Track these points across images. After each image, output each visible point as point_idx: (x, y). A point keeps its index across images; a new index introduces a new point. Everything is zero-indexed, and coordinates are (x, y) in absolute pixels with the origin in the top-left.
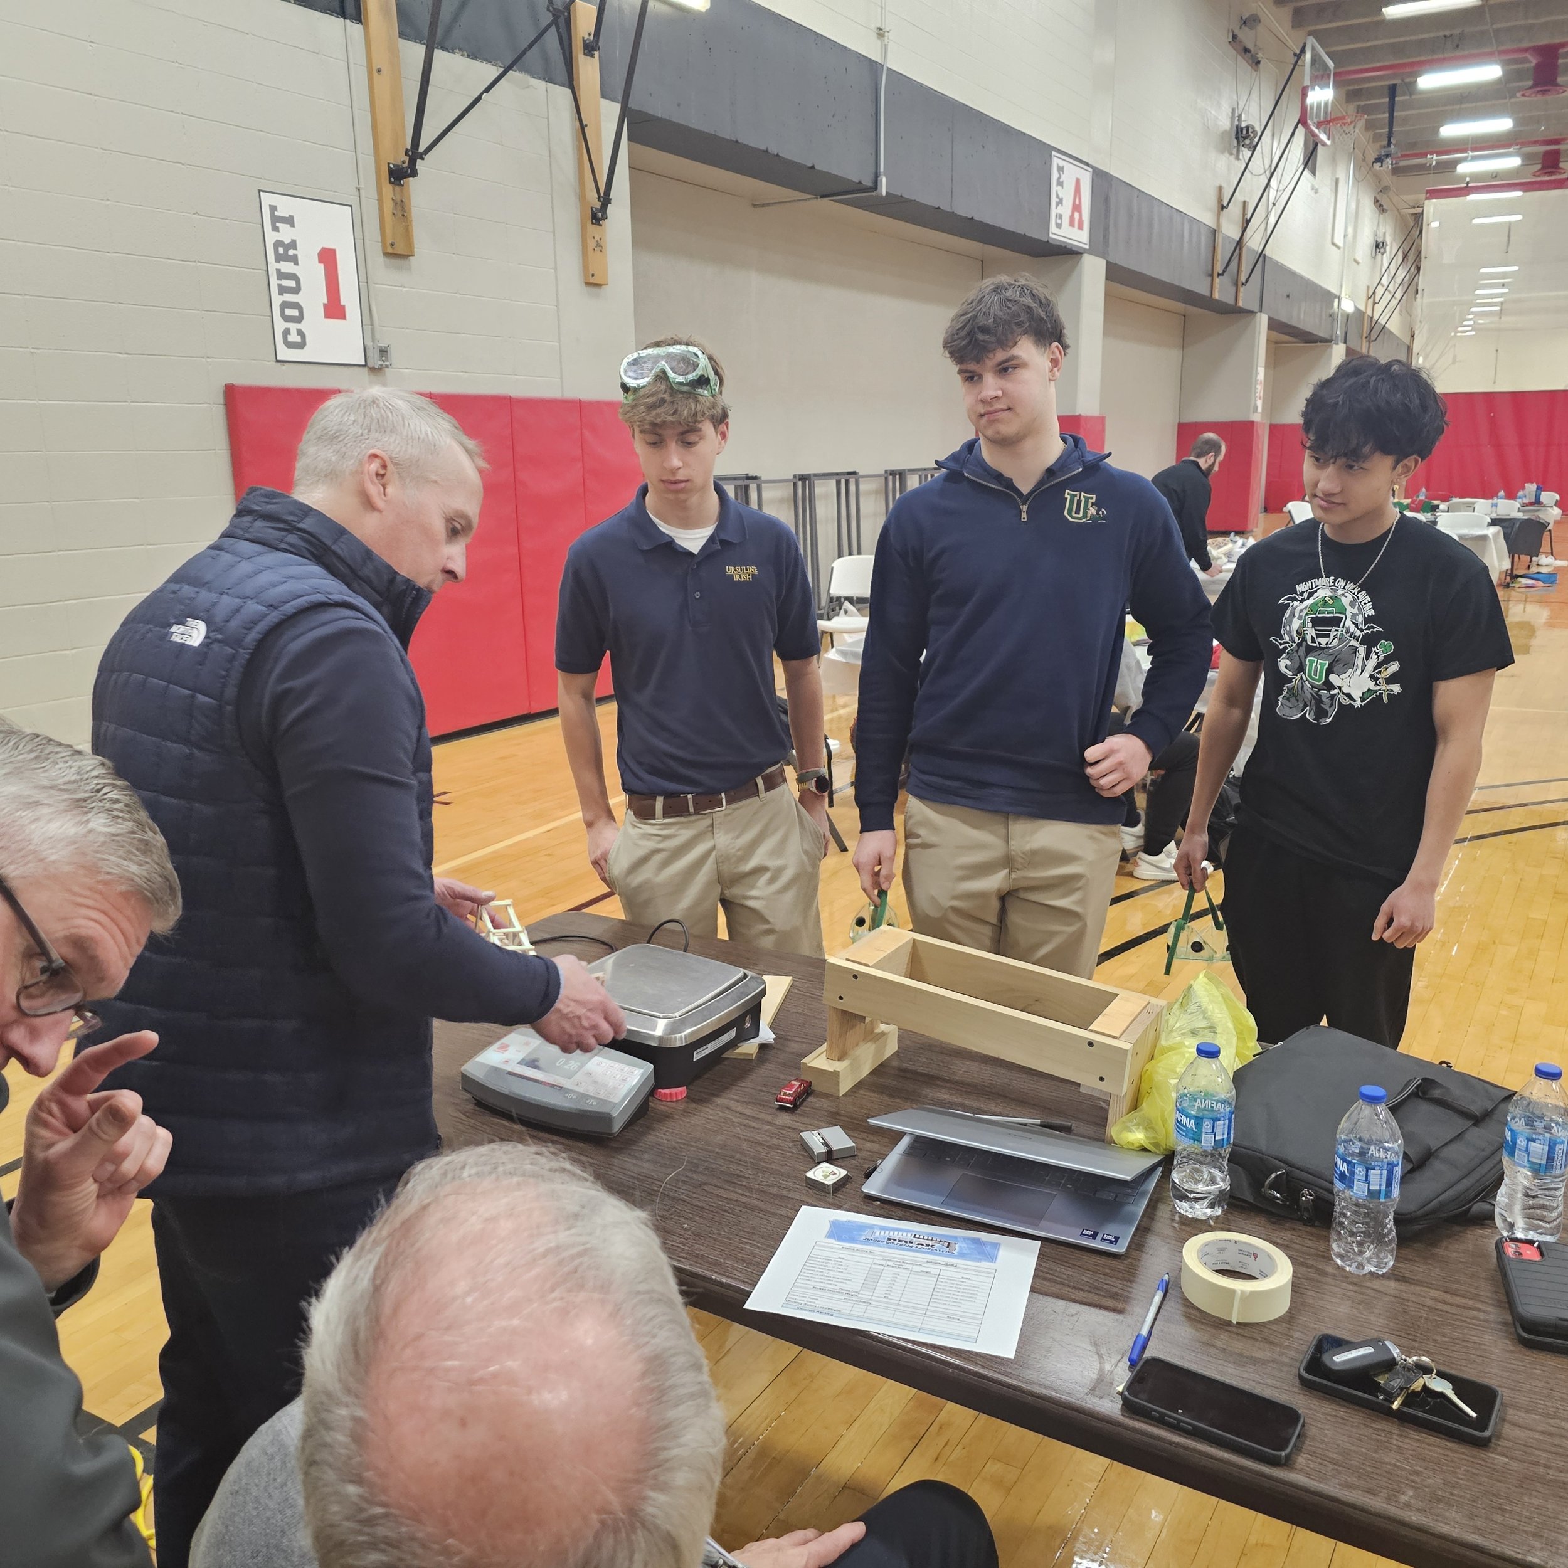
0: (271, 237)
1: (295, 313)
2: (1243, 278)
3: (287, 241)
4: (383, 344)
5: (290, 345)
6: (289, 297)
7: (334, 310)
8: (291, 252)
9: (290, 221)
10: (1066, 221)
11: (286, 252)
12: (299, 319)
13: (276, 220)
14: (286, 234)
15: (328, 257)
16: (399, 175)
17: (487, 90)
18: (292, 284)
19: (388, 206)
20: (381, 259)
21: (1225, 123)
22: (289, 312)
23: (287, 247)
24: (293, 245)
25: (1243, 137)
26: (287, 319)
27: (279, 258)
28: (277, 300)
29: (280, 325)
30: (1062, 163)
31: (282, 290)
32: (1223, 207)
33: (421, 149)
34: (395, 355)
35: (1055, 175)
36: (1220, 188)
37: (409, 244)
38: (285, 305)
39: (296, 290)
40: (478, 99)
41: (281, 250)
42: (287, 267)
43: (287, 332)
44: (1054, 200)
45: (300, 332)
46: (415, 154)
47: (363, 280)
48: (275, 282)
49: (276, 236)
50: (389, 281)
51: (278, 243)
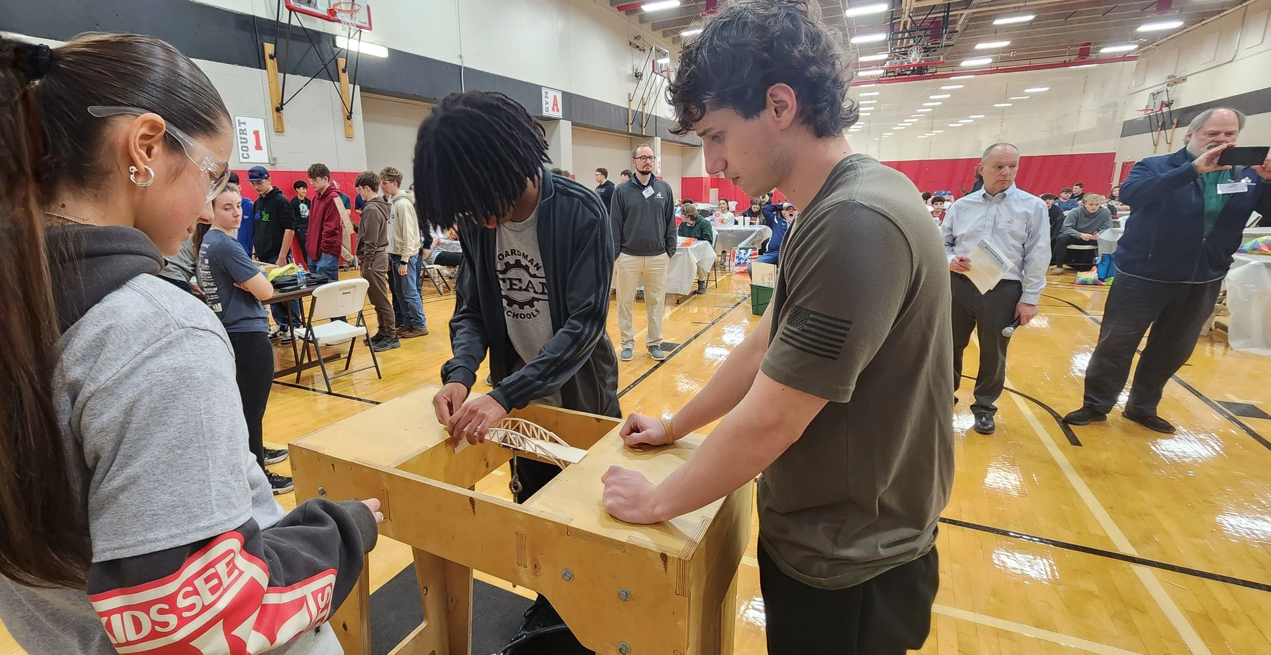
0: (238, 128)
1: (246, 149)
2: (644, 125)
3: (243, 129)
4: (274, 157)
5: (244, 158)
6: (244, 145)
7: (258, 147)
8: (245, 132)
9: (244, 123)
10: (550, 109)
11: (243, 132)
12: (247, 151)
13: (240, 123)
14: (243, 127)
15: (256, 133)
16: (279, 110)
17: (307, 84)
18: (245, 141)
19: (276, 118)
20: (274, 133)
21: (630, 71)
22: (243, 149)
23: (243, 131)
24: (245, 130)
25: (638, 76)
26: (242, 150)
27: (240, 134)
28: (240, 145)
29: (241, 152)
30: (546, 91)
31: (242, 142)
32: (630, 101)
33: (284, 103)
34: (278, 160)
35: (544, 95)
36: (629, 94)
37: (283, 129)
38: (242, 147)
39: (246, 143)
40: (304, 87)
41: (241, 132)
42: (243, 136)
43: (243, 154)
44: (544, 103)
45: (247, 154)
46: (282, 104)
47: (268, 139)
48: (239, 140)
49: (240, 128)
50: (277, 139)
51: (241, 130)
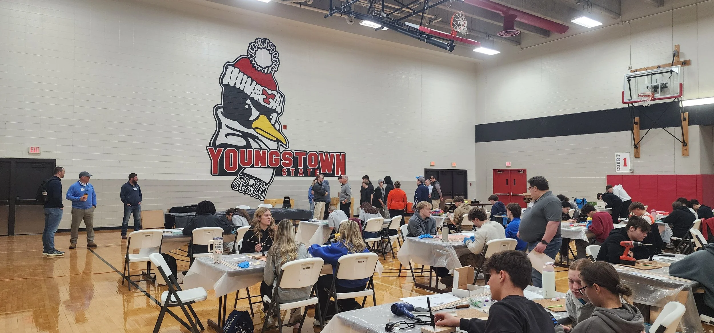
1: (619, 166)
6: (618, 165)
7: (625, 165)
8: (619, 159)
9: (619, 156)
13: (617, 156)
14: (618, 157)
15: (625, 159)
16: (636, 148)
17: (645, 135)
18: (619, 163)
19: (635, 151)
20: (634, 158)
22: (618, 166)
27: (617, 160)
28: (616, 165)
29: (616, 168)
31: (617, 164)
33: (637, 144)
34: (635, 170)
37: (639, 156)
39: (619, 164)
40: (644, 136)
42: (618, 161)
43: (617, 169)
45: (619, 168)
47: (631, 162)
48: (616, 164)
49: (617, 158)
50: (636, 161)
51: (617, 159)
